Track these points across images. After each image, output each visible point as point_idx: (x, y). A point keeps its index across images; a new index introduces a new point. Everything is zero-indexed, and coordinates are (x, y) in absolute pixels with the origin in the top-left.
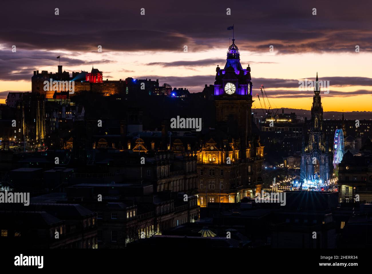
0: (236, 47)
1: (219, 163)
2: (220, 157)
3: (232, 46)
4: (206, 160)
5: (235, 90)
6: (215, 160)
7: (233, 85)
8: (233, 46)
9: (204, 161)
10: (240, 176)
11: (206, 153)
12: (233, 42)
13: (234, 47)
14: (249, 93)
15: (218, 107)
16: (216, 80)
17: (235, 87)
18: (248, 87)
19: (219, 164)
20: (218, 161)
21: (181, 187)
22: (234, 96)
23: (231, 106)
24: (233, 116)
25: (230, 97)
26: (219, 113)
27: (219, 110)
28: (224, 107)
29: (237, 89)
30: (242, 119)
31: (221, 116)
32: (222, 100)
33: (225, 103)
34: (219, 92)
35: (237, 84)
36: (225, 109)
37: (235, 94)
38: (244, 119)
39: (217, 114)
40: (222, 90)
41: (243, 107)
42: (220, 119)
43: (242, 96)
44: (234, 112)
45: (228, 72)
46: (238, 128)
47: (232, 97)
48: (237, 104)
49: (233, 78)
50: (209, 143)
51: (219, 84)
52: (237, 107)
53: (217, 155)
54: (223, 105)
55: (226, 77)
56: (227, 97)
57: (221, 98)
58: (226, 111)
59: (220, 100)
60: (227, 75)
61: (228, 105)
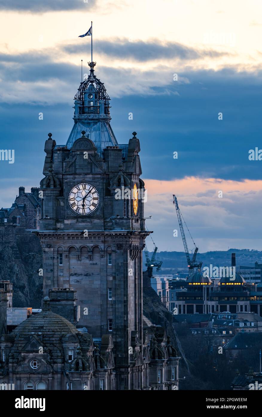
0: (99, 83)
3: (88, 80)
5: (96, 202)
7: (93, 190)
8: (92, 82)
11: (19, 379)
12: (92, 71)
13: (94, 84)
14: (135, 211)
15: (52, 249)
16: (44, 176)
17: (96, 195)
22: (95, 219)
23: (88, 246)
24: (92, 274)
25: (83, 222)
26: (56, 268)
27: (54, 258)
28: (66, 251)
29: (102, 200)
30: (117, 282)
31: (59, 274)
32: (63, 230)
33: (69, 238)
34: (53, 208)
35: (103, 185)
36: (71, 256)
37: (98, 213)
38: (123, 283)
39: (49, 270)
40: (62, 204)
41: (118, 251)
42: (56, 282)
43: (118, 221)
44: (94, 262)
45: (78, 153)
46: (107, 308)
47: (89, 222)
48: (104, 242)
49: (91, 169)
50: (26, 349)
51: (52, 187)
52: (102, 251)
53: (47, 382)
54: (64, 245)
55: (74, 168)
56: (74, 221)
57: (59, 225)
58: (73, 261)
59: (56, 229)
60: (75, 161)
61: (78, 246)
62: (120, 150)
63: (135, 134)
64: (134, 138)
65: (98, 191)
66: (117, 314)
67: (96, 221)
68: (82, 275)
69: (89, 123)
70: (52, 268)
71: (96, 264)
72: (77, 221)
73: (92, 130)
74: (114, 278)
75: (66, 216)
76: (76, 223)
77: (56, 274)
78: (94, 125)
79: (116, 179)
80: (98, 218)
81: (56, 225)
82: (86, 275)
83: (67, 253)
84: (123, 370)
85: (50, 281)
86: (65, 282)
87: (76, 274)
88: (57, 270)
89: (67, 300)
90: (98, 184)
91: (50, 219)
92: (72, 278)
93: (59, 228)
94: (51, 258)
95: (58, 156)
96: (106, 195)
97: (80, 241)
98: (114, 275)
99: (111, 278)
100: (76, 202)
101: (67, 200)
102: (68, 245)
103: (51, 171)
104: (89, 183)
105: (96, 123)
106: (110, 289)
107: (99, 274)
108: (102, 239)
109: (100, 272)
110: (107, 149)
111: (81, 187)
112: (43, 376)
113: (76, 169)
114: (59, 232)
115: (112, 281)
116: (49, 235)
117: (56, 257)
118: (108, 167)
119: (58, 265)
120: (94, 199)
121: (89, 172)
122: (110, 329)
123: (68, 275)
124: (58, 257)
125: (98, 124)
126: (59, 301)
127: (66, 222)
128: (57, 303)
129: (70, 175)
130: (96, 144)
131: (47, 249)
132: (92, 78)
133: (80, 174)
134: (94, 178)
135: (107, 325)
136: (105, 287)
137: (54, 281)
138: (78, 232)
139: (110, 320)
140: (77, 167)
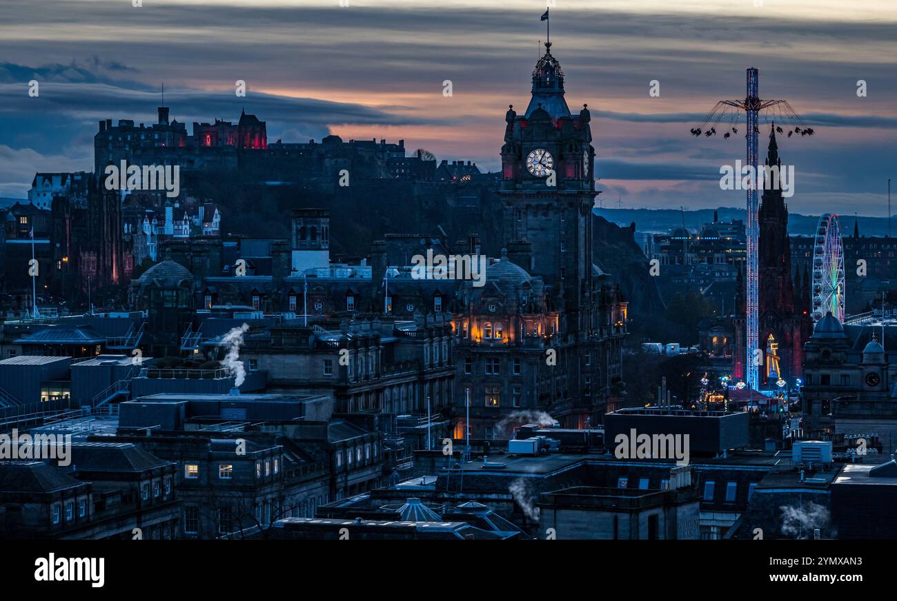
0: (554, 61)
1: (509, 342)
2: (512, 329)
3: (544, 58)
4: (478, 336)
5: (550, 165)
6: (501, 337)
7: (547, 155)
8: (548, 60)
9: (473, 339)
10: (563, 374)
11: (479, 320)
12: (548, 50)
13: (550, 62)
14: (586, 174)
15: (511, 207)
16: (505, 143)
17: (550, 160)
18: (583, 159)
19: (509, 345)
20: (507, 337)
21: (412, 400)
24: (547, 229)
25: (539, 183)
26: (515, 223)
27: (513, 214)
29: (556, 164)
30: (569, 236)
31: (518, 229)
32: (521, 190)
33: (526, 197)
35: (557, 151)
36: (528, 213)
38: (574, 237)
39: (509, 225)
40: (520, 167)
41: (570, 209)
42: (515, 236)
44: (549, 218)
45: (535, 122)
46: (560, 258)
47: (544, 183)
48: (557, 201)
49: (546, 137)
50: (485, 294)
51: (512, 152)
52: (556, 208)
54: (523, 203)
56: (530, 182)
57: (517, 185)
58: (530, 217)
59: (516, 189)
60: (532, 129)
61: (534, 204)
62: (572, 120)
63: (585, 106)
64: (585, 109)
65: (553, 156)
66: (569, 264)
68: (538, 229)
69: (545, 97)
70: (511, 223)
71: (550, 220)
72: (534, 182)
73: (548, 102)
74: (566, 233)
75: (524, 177)
76: (533, 184)
77: (515, 230)
78: (549, 98)
79: (568, 146)
81: (515, 186)
82: (542, 229)
83: (525, 210)
84: (573, 313)
85: (509, 235)
86: (523, 235)
87: (532, 229)
88: (516, 225)
89: (524, 251)
90: (552, 149)
92: (529, 232)
93: (518, 189)
94: (511, 214)
95: (518, 125)
96: (559, 160)
97: (536, 199)
98: (566, 229)
99: (563, 233)
100: (533, 165)
101: (525, 164)
102: (526, 203)
103: (511, 138)
104: (544, 148)
105: (550, 96)
106: (563, 242)
107: (552, 229)
108: (556, 198)
109: (554, 227)
110: (561, 119)
111: (537, 152)
112: (500, 317)
114: (518, 192)
115: (564, 235)
116: (509, 194)
117: (515, 213)
118: (561, 135)
119: (517, 221)
120: (549, 163)
121: (545, 139)
122: (563, 277)
123: (526, 229)
124: (517, 214)
125: (553, 97)
126: (516, 252)
127: (524, 183)
128: (514, 254)
129: (528, 141)
130: (551, 115)
131: (507, 207)
132: (548, 56)
133: (536, 141)
134: (548, 144)
135: (560, 273)
136: (558, 240)
137: (513, 235)
138: (534, 192)
139: (563, 269)
140: (534, 135)
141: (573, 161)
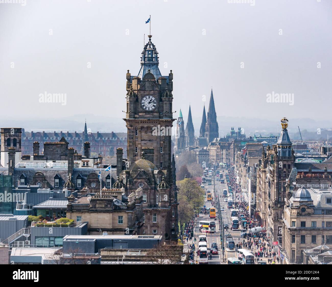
5: (155, 105)
12: (150, 40)
13: (151, 46)
16: (128, 92)
17: (155, 101)
22: (155, 113)
23: (151, 126)
24: (153, 140)
25: (149, 114)
27: (133, 132)
28: (140, 129)
29: (158, 104)
30: (165, 144)
31: (136, 140)
32: (138, 118)
33: (141, 122)
34: (133, 107)
35: (159, 97)
36: (142, 131)
37: (156, 110)
38: (168, 144)
39: (131, 138)
42: (134, 144)
43: (166, 114)
45: (146, 80)
46: (160, 157)
47: (152, 114)
49: (153, 89)
50: (137, 178)
51: (133, 97)
53: (147, 194)
54: (139, 126)
55: (144, 88)
56: (144, 114)
57: (136, 116)
58: (143, 134)
59: (135, 118)
60: (145, 84)
61: (146, 126)
62: (166, 79)
63: (171, 71)
65: (157, 99)
66: (165, 160)
67: (155, 114)
68: (147, 140)
69: (150, 66)
70: (132, 137)
72: (146, 114)
73: (151, 69)
74: (164, 142)
75: (140, 111)
76: (145, 115)
77: (134, 140)
78: (152, 66)
79: (165, 93)
80: (156, 112)
81: (135, 116)
82: (149, 141)
83: (140, 130)
85: (131, 143)
86: (139, 144)
87: (144, 140)
88: (135, 138)
89: (150, 153)
90: (156, 96)
91: (132, 112)
92: (143, 142)
93: (136, 117)
94: (132, 132)
95: (135, 82)
96: (160, 102)
97: (147, 124)
98: (163, 141)
99: (162, 142)
100: (145, 105)
101: (141, 103)
102: (141, 126)
103: (131, 89)
104: (152, 95)
106: (162, 147)
107: (156, 140)
108: (158, 123)
109: (157, 139)
111: (147, 97)
112: (145, 191)
113: (145, 88)
115: (163, 144)
116: (132, 121)
117: (134, 131)
118: (161, 88)
119: (135, 136)
120: (154, 103)
121: (152, 89)
122: (161, 167)
123: (140, 141)
124: (135, 132)
125: (154, 66)
127: (140, 114)
129: (142, 91)
130: (154, 76)
131: (130, 128)
132: (150, 43)
133: (147, 91)
134: (154, 93)
135: (160, 165)
136: (159, 146)
137: (133, 143)
138: (146, 119)
139: (161, 163)
140: (146, 87)
141: (168, 103)
